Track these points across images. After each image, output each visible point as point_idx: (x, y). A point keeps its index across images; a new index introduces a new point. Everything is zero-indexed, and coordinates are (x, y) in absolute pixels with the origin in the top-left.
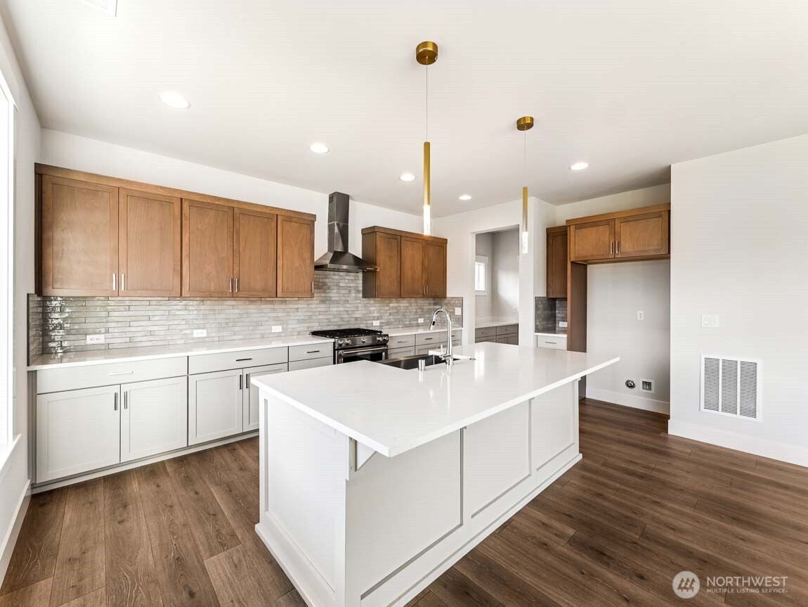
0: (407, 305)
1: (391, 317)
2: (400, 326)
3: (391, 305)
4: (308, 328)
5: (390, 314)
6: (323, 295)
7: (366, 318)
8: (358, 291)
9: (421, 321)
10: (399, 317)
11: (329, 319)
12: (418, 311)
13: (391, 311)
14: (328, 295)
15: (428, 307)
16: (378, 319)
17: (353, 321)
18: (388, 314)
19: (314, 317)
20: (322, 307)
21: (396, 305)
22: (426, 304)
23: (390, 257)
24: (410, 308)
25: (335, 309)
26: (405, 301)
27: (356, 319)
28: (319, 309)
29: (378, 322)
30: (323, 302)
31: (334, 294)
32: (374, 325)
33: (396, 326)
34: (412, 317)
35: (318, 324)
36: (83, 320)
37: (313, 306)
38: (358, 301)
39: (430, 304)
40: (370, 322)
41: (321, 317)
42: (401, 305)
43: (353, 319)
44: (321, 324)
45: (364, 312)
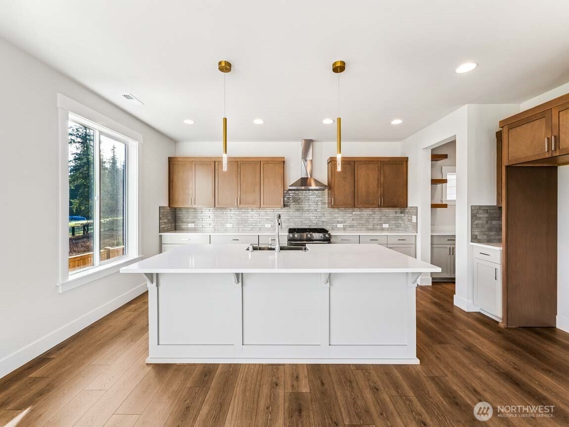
0: (371, 213)
1: (354, 222)
2: (363, 229)
3: (354, 213)
4: (288, 226)
5: (353, 220)
6: (298, 206)
7: (331, 222)
8: (324, 203)
9: (386, 226)
10: (363, 222)
11: (302, 221)
12: (382, 218)
13: (355, 217)
14: (301, 206)
15: (394, 215)
16: (342, 223)
17: (320, 223)
18: (351, 220)
19: (291, 220)
20: (297, 214)
21: (359, 213)
22: (390, 212)
23: (345, 178)
24: (373, 215)
25: (306, 215)
26: (368, 210)
27: (323, 222)
28: (295, 215)
29: (342, 225)
30: (297, 210)
31: (306, 206)
32: (338, 227)
33: (359, 229)
34: (376, 222)
35: (294, 224)
36: (187, 217)
37: (291, 213)
38: (324, 210)
39: (396, 212)
40: (334, 225)
41: (296, 220)
42: (363, 213)
43: (320, 222)
44: (296, 224)
45: (329, 217)
